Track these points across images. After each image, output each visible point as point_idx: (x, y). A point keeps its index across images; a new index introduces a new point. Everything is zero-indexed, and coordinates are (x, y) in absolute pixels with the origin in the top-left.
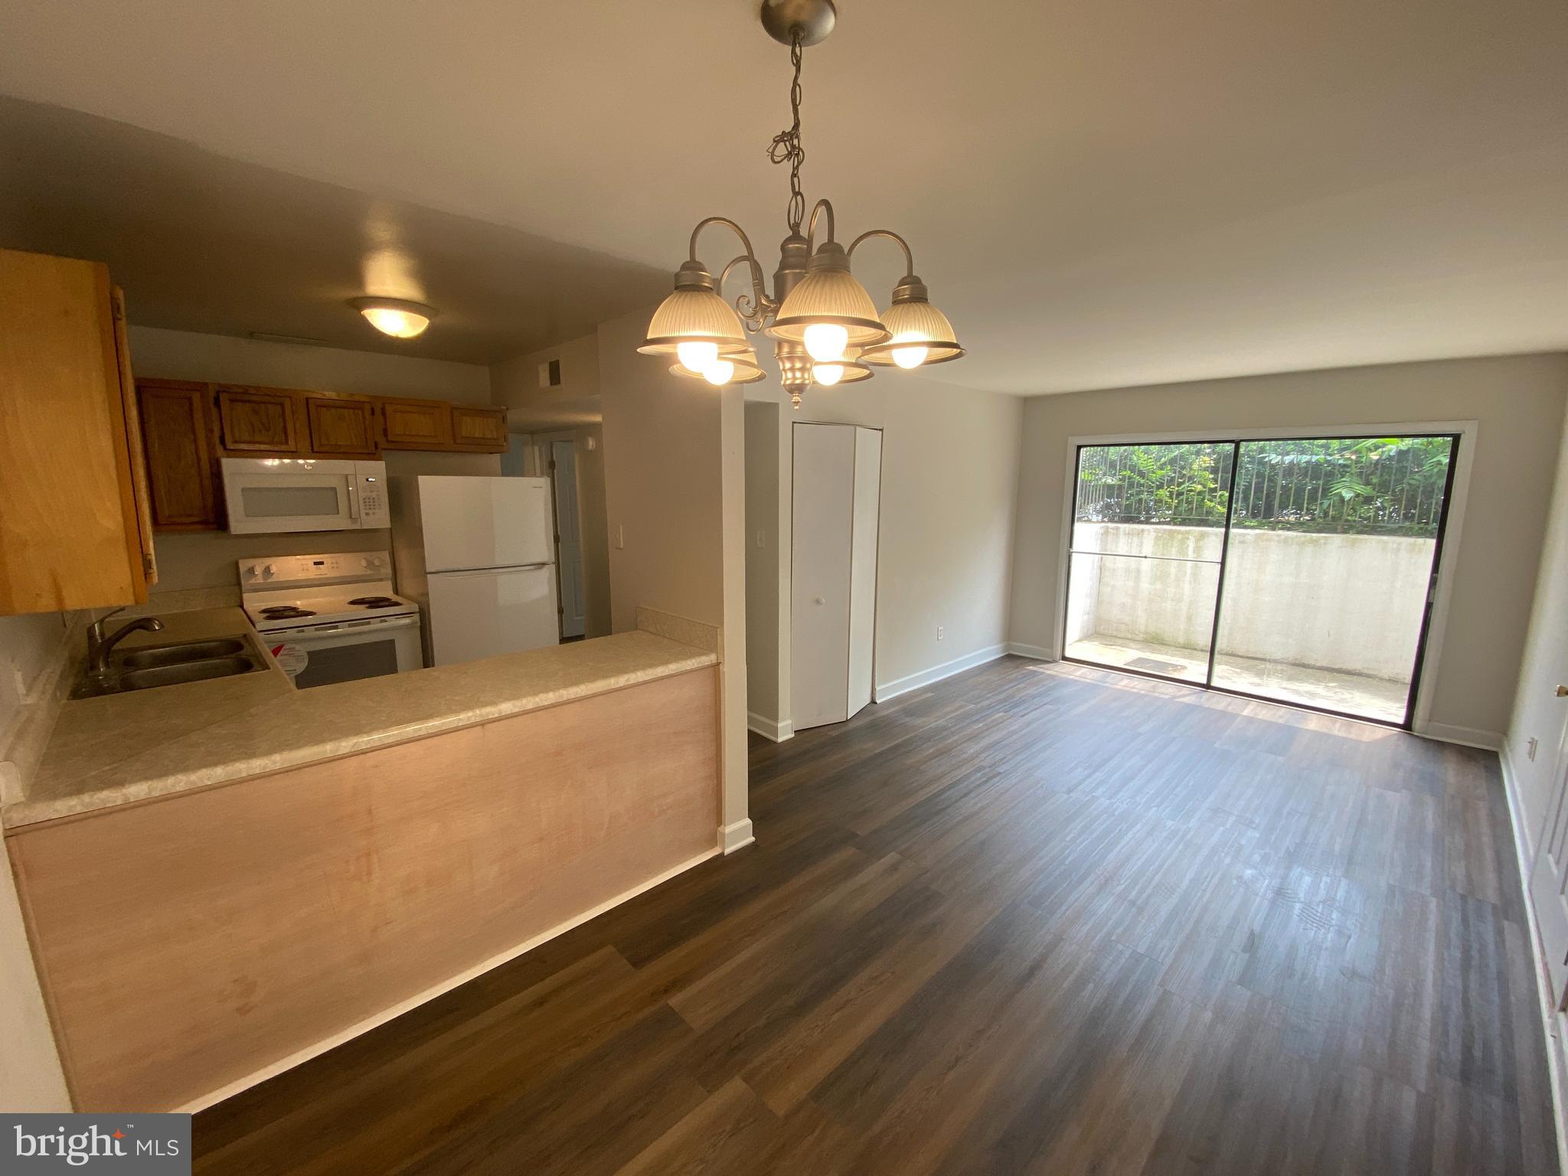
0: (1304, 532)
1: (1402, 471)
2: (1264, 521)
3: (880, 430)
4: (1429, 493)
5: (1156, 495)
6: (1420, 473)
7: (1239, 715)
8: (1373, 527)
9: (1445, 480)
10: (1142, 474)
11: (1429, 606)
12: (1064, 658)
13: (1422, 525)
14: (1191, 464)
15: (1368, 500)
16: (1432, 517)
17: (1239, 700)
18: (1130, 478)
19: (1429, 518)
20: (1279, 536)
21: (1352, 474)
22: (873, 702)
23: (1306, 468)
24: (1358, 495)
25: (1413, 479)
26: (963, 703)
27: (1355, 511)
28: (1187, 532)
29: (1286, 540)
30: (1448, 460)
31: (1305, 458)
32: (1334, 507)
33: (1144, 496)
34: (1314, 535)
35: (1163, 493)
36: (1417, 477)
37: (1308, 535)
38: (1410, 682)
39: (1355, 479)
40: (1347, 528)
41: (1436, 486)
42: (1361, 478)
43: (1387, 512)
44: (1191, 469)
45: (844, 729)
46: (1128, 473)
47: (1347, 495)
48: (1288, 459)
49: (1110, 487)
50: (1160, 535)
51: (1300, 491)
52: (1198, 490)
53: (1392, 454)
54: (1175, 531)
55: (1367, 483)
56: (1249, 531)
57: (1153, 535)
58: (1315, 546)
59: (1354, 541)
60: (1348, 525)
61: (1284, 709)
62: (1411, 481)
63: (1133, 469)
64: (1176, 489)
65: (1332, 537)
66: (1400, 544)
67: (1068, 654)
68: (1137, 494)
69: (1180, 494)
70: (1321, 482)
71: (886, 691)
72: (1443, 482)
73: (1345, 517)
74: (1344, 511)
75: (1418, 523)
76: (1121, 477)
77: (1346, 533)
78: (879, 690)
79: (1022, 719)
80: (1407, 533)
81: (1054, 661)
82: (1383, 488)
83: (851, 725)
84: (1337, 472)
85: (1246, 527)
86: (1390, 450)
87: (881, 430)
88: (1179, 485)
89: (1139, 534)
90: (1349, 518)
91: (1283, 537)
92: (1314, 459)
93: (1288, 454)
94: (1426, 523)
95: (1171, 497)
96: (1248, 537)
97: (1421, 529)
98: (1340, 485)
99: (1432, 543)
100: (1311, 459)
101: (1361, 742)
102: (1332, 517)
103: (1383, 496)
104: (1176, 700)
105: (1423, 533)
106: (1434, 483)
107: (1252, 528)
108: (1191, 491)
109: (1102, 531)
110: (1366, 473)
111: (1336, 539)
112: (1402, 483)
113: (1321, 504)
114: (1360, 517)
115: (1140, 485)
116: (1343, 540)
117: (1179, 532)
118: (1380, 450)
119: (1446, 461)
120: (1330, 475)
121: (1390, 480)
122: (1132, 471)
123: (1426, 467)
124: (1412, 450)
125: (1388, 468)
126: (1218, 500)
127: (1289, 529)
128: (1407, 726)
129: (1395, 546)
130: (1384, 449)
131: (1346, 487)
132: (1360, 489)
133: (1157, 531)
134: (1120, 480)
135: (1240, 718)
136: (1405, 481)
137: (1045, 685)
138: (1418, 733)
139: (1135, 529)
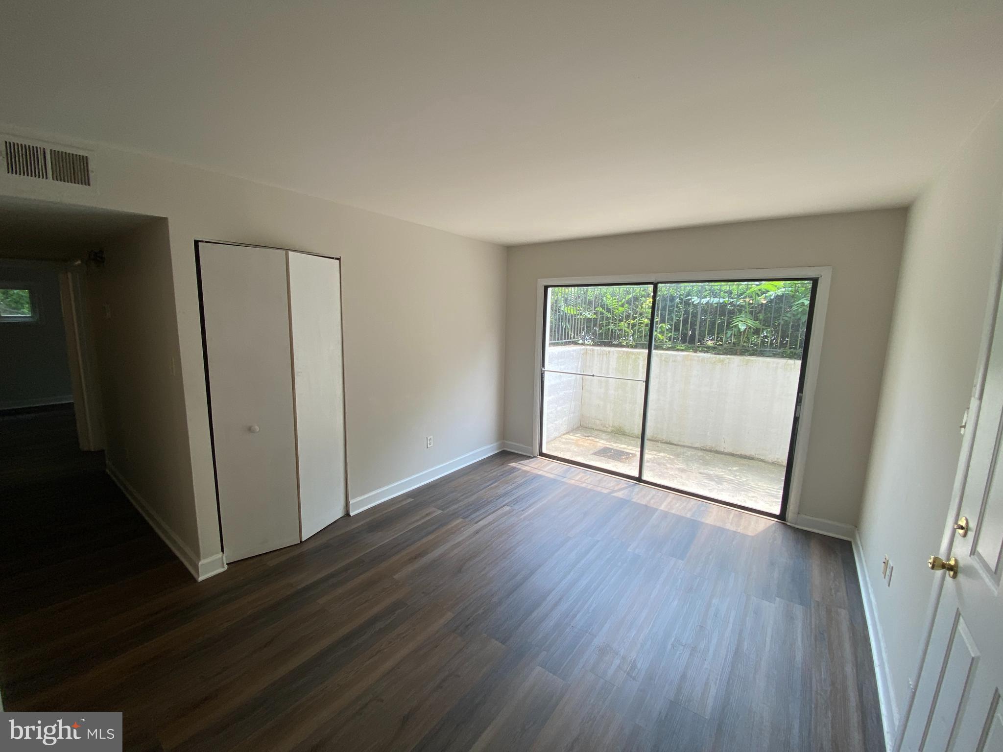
0: (715, 354)
1: (778, 311)
2: (690, 346)
3: (337, 259)
4: (796, 328)
5: (619, 326)
6: (791, 313)
7: (657, 510)
8: (758, 351)
9: (807, 316)
10: (609, 310)
11: (796, 420)
12: (542, 454)
13: (792, 350)
14: (642, 304)
15: (757, 332)
16: (799, 344)
17: (662, 492)
18: (602, 313)
19: (796, 345)
20: (699, 357)
21: (746, 312)
22: (347, 514)
23: (716, 307)
24: (750, 328)
25: (786, 316)
26: (434, 509)
27: (749, 340)
28: (639, 354)
29: (703, 360)
30: (809, 302)
31: (716, 300)
32: (734, 336)
33: (611, 326)
34: (722, 356)
35: (624, 325)
36: (789, 315)
37: (718, 356)
38: (786, 465)
39: (749, 316)
40: (744, 352)
41: (801, 322)
42: (752, 315)
43: (769, 340)
44: (642, 307)
45: (296, 552)
46: (600, 309)
47: (742, 327)
48: (704, 301)
49: (589, 320)
50: (620, 355)
51: (713, 324)
52: (646, 323)
53: (772, 298)
54: (630, 353)
55: (756, 319)
56: (680, 353)
57: (616, 355)
58: (722, 365)
59: (748, 361)
60: (744, 349)
61: (694, 501)
62: (785, 318)
63: (603, 306)
64: (632, 321)
65: (734, 358)
66: (778, 363)
67: (544, 451)
68: (606, 325)
69: (634, 325)
70: (726, 318)
71: (362, 503)
72: (805, 318)
73: (742, 343)
74: (742, 339)
75: (790, 348)
76: (595, 312)
77: (743, 355)
78: (353, 504)
79: (476, 525)
80: (783, 356)
81: (534, 457)
82: (766, 323)
83: (305, 548)
84: (736, 310)
85: (678, 350)
86: (771, 295)
87: (339, 259)
88: (634, 318)
89: (607, 354)
90: (745, 344)
91: (701, 358)
92: (722, 300)
93: (705, 297)
94: (795, 348)
95: (628, 327)
96: (679, 357)
97: (791, 352)
98: (738, 320)
99: (799, 363)
100: (719, 300)
101: (748, 536)
102: (733, 343)
103: (767, 329)
104: (613, 495)
105: (792, 356)
106: (799, 319)
107: (682, 350)
108: (641, 323)
109: (583, 352)
110: (755, 312)
111: (736, 360)
112: (779, 319)
113: (726, 333)
114: (752, 344)
115: (608, 318)
116: (740, 359)
117: (633, 353)
118: (764, 295)
119: (807, 302)
120: (732, 313)
121: (771, 317)
122: (603, 308)
123: (795, 308)
124: (785, 295)
125: (770, 307)
126: (659, 330)
127: (707, 352)
128: (782, 517)
129: (775, 365)
130: (767, 295)
131: (742, 321)
132: (750, 323)
133: (619, 352)
134: (595, 313)
135: (658, 511)
136: (781, 318)
137: (516, 482)
138: (790, 523)
139: (604, 351)
